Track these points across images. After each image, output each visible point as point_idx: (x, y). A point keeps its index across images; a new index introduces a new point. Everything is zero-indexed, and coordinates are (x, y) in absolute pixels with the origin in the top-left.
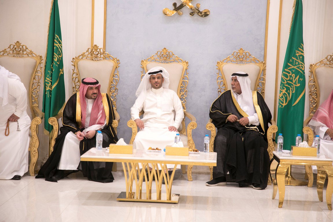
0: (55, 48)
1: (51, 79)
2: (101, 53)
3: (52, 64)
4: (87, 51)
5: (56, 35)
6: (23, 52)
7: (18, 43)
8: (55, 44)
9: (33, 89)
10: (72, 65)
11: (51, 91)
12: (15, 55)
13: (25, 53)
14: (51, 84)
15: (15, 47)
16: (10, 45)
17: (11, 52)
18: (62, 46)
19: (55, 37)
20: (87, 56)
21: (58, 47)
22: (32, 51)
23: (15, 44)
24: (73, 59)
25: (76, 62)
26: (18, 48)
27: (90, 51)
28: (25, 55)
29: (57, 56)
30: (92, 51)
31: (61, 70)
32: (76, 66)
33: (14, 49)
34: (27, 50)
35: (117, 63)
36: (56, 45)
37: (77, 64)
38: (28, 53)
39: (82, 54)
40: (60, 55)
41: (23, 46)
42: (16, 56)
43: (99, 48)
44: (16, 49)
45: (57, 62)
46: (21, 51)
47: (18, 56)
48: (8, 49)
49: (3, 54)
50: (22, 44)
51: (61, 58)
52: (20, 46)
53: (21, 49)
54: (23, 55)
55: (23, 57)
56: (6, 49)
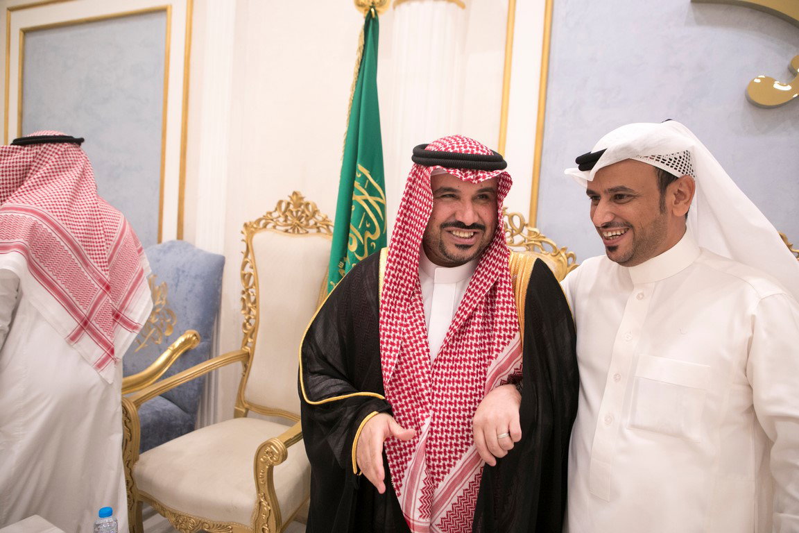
0: (354, 208)
2: (512, 229)
3: (342, 260)
5: (360, 168)
6: (308, 221)
7: (295, 197)
8: (356, 198)
12: (289, 227)
13: (312, 222)
15: (291, 207)
16: (280, 203)
17: (282, 219)
19: (357, 174)
21: (365, 206)
22: (329, 219)
23: (289, 199)
26: (296, 210)
28: (311, 228)
29: (359, 234)
33: (287, 213)
34: (317, 216)
35: (568, 266)
36: (359, 199)
38: (318, 225)
40: (372, 230)
41: (307, 204)
42: (291, 231)
43: (509, 211)
44: (292, 212)
45: (357, 256)
46: (302, 217)
47: (296, 232)
48: (275, 211)
49: (265, 226)
50: (305, 200)
51: (374, 241)
52: (301, 204)
53: (303, 212)
54: (308, 230)
55: (306, 235)
56: (270, 213)
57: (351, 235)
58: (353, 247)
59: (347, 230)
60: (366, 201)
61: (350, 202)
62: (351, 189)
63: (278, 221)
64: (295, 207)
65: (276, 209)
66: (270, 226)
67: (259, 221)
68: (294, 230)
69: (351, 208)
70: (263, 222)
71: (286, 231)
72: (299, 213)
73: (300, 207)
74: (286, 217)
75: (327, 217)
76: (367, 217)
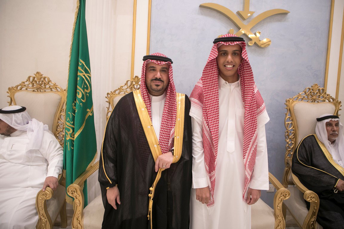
0: (79, 79)
1: (73, 124)
3: (74, 102)
4: (126, 84)
5: (81, 60)
6: (45, 86)
7: (38, 74)
8: (79, 74)
9: (58, 132)
10: (106, 102)
11: (73, 141)
12: (35, 89)
13: (47, 86)
14: (73, 131)
15: (36, 79)
16: (29, 77)
17: (31, 85)
18: (90, 77)
19: (79, 63)
20: (125, 90)
21: (84, 77)
22: (57, 84)
23: (34, 76)
24: (108, 94)
25: (111, 98)
26: (39, 81)
27: (129, 83)
28: (47, 89)
29: (82, 90)
30: (132, 84)
31: (88, 110)
32: (111, 103)
33: (33, 82)
34: (50, 83)
36: (81, 74)
37: (113, 101)
38: (51, 87)
39: (119, 88)
40: (87, 89)
41: (45, 78)
42: (36, 91)
44: (36, 82)
45: (82, 100)
46: (42, 84)
47: (39, 91)
48: (26, 82)
49: (21, 89)
50: (43, 76)
51: (88, 93)
52: (41, 78)
53: (42, 82)
54: (45, 90)
55: (45, 92)
56: (24, 83)
57: (78, 91)
58: (80, 96)
59: (76, 89)
60: (84, 75)
61: (76, 76)
62: (77, 70)
63: (29, 86)
64: (38, 79)
65: (27, 80)
66: (24, 89)
67: (17, 87)
68: (38, 90)
69: (77, 79)
70: (20, 86)
71: (34, 91)
72: (40, 82)
73: (41, 79)
74: (33, 84)
75: (55, 84)
76: (85, 83)
